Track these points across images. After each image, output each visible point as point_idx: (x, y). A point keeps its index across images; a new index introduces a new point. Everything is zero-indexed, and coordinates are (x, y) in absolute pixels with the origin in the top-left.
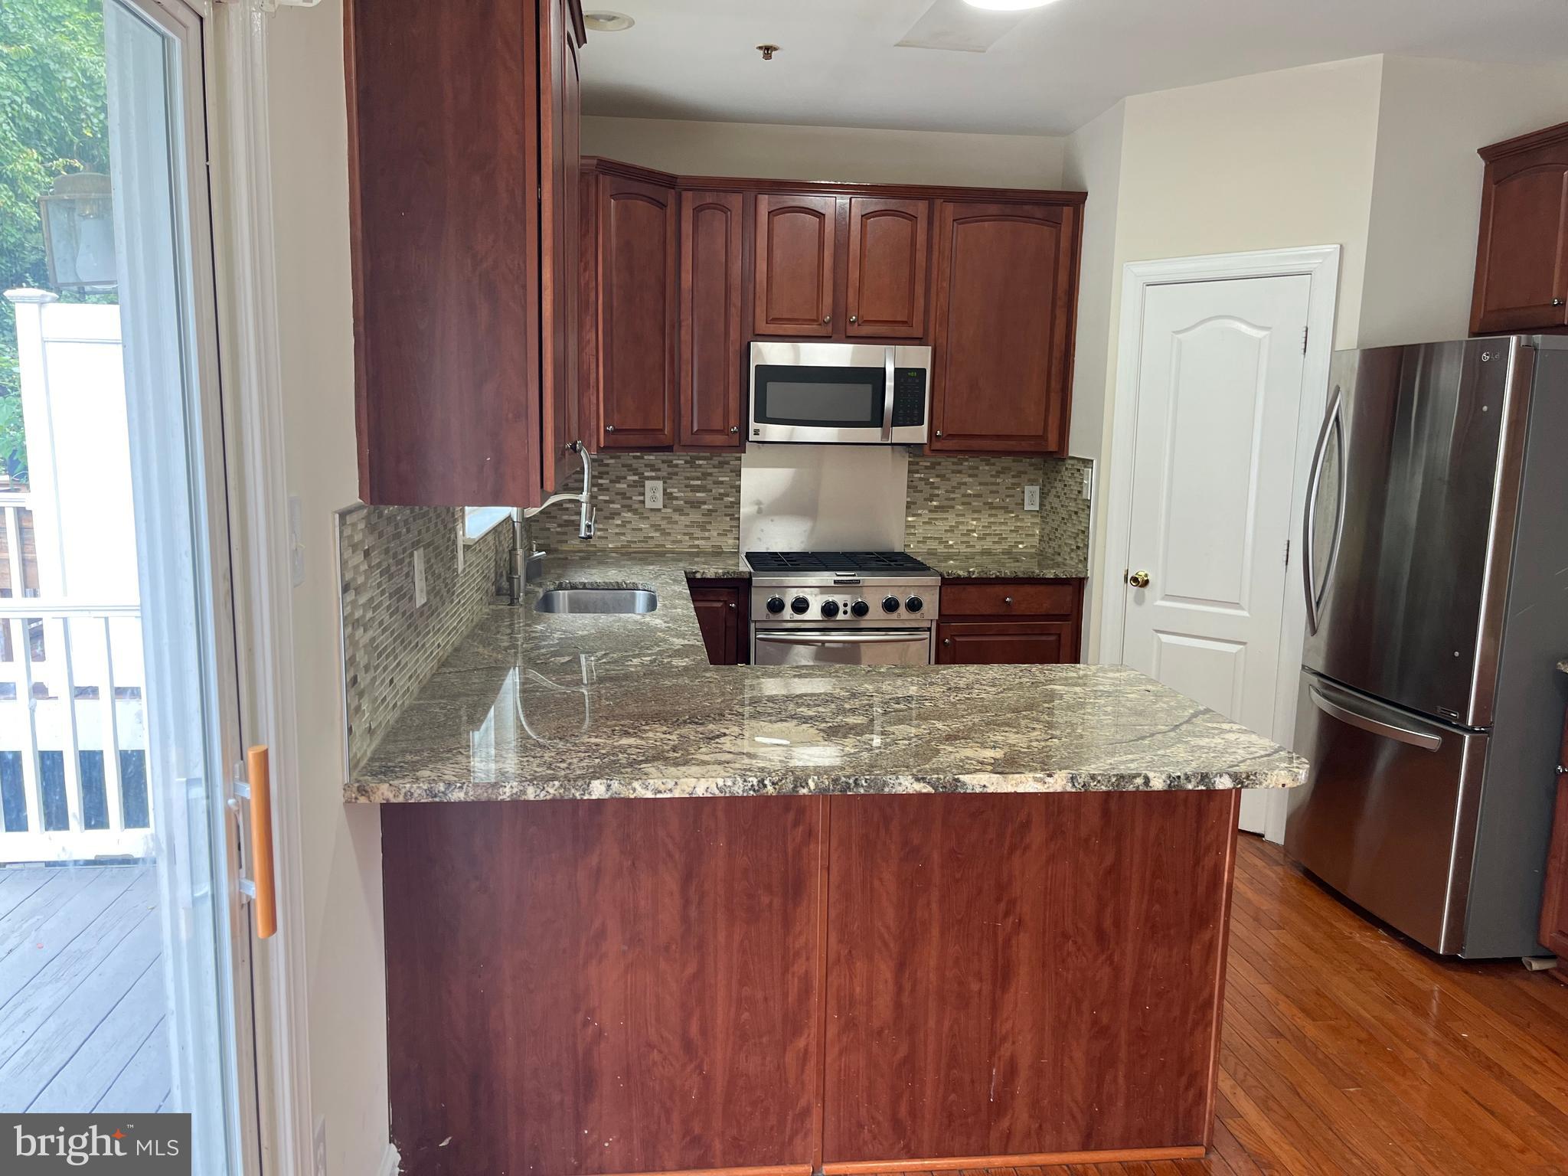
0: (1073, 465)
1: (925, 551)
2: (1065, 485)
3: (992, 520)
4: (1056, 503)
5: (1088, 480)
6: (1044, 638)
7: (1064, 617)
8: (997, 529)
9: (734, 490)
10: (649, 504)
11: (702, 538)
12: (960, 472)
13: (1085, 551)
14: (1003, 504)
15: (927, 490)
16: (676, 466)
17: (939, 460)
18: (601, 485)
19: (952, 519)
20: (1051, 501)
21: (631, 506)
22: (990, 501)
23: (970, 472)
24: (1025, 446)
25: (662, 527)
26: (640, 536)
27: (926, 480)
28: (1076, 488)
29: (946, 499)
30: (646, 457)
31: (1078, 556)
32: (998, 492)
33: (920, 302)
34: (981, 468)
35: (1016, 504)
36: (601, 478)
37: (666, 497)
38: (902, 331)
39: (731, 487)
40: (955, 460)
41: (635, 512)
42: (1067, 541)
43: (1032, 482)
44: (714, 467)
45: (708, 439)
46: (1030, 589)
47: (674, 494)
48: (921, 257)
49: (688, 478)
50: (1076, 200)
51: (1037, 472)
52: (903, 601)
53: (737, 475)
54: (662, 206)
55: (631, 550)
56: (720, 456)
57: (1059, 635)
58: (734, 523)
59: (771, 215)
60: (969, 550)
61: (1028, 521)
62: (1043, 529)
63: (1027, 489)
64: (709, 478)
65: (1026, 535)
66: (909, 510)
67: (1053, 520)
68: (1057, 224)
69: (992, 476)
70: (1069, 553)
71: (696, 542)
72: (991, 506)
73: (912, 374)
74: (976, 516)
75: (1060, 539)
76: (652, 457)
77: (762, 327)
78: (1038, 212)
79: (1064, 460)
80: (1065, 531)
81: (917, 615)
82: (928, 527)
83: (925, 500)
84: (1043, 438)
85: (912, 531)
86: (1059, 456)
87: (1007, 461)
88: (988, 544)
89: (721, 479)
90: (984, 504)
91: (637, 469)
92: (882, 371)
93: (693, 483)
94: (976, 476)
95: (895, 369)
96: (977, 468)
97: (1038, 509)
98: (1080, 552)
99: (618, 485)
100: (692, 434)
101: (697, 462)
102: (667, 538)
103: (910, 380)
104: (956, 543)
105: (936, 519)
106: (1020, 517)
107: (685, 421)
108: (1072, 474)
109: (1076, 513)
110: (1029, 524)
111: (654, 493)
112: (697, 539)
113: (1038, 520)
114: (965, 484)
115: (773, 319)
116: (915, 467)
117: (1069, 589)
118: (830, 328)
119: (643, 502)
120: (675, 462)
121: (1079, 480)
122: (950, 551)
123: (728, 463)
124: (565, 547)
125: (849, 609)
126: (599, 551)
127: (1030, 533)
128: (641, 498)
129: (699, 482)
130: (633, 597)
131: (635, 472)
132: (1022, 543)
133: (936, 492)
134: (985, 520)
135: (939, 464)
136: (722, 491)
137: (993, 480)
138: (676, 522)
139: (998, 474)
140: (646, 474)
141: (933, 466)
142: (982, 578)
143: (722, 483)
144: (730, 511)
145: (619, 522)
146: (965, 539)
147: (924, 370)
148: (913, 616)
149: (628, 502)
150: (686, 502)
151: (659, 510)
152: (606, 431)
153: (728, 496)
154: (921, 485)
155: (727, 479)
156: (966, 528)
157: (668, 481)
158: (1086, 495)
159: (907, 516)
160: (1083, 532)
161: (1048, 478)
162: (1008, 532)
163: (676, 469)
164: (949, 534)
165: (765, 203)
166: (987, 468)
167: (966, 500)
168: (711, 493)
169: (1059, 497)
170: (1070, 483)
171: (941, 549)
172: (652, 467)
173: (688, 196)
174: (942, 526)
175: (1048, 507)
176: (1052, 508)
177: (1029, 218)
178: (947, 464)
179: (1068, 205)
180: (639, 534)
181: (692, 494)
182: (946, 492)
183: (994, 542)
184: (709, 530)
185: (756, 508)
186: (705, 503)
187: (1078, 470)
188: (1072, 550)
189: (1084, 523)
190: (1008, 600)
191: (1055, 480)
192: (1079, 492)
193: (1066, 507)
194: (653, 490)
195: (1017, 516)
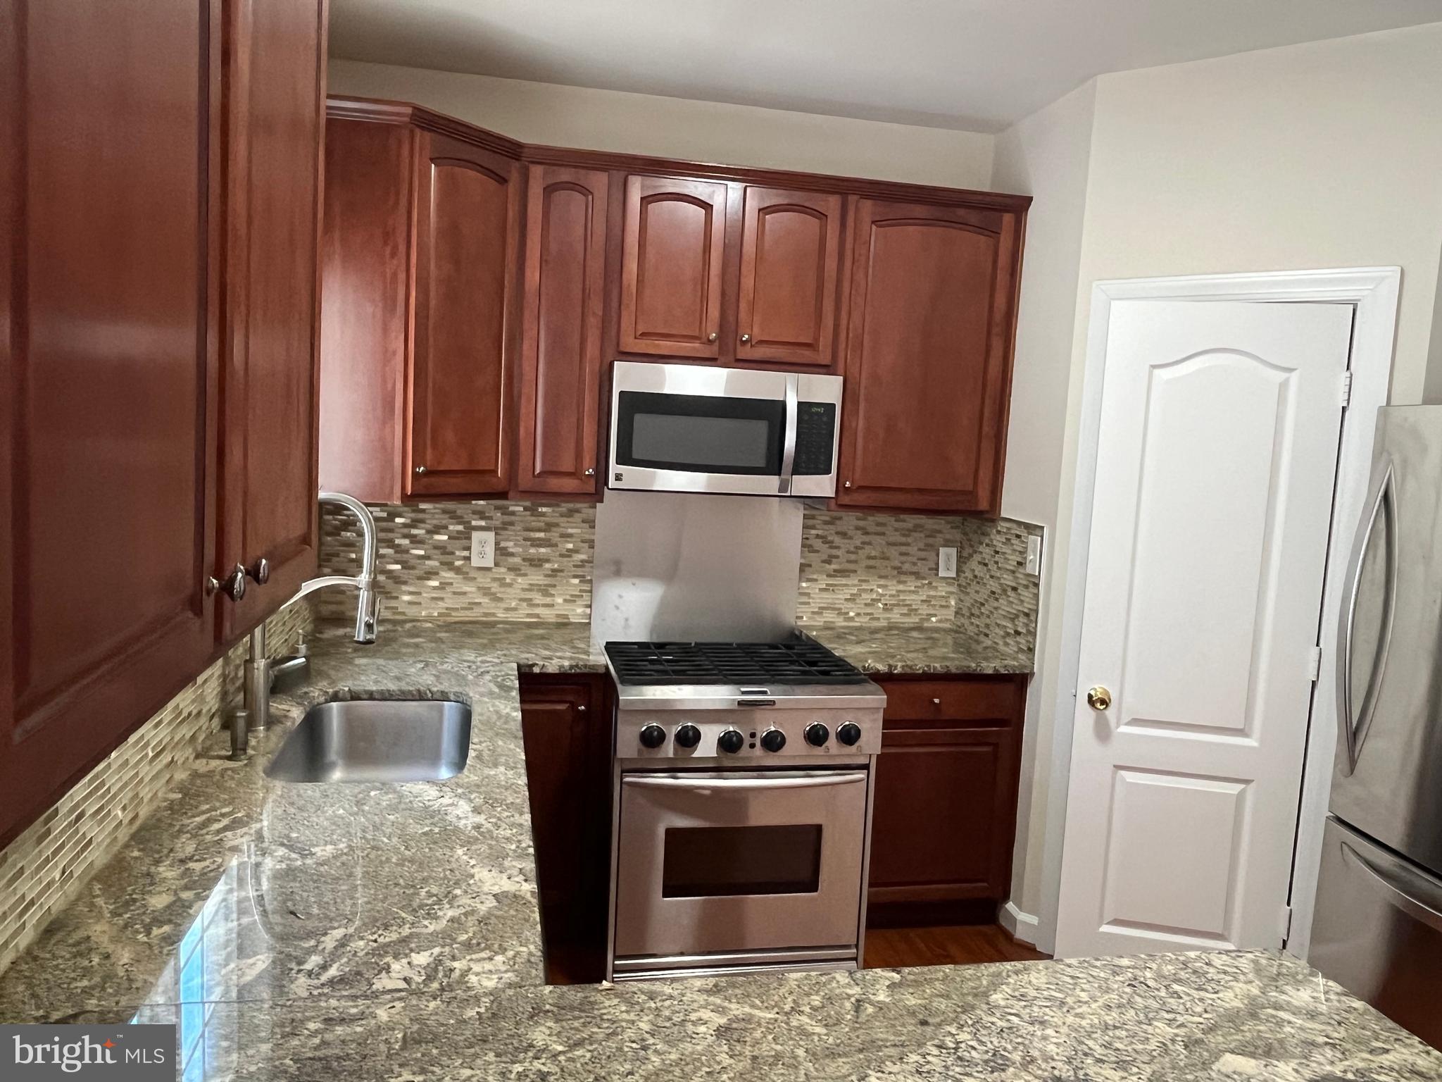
0: (1009, 529)
1: (822, 624)
3: (901, 587)
4: (980, 570)
5: (1035, 550)
6: (978, 749)
7: (1003, 722)
8: (907, 599)
9: (586, 546)
10: (475, 562)
11: (544, 606)
12: (864, 529)
13: (1030, 639)
14: (915, 569)
15: (825, 549)
16: (513, 513)
17: (844, 515)
18: (415, 536)
19: (853, 585)
20: (973, 567)
21: (452, 563)
22: (898, 565)
23: (877, 529)
24: (951, 503)
25: (493, 590)
26: (461, 602)
27: (824, 538)
28: (1015, 558)
29: (847, 561)
30: (474, 503)
31: (1018, 643)
32: (909, 554)
33: (829, 321)
34: (889, 525)
35: (930, 569)
36: (415, 527)
37: (498, 552)
38: (806, 355)
39: (583, 541)
40: (860, 516)
41: (458, 570)
42: (998, 622)
43: (947, 544)
44: (562, 516)
45: (555, 484)
46: (963, 688)
47: (511, 550)
48: (831, 264)
49: (527, 529)
50: (1019, 205)
51: (954, 530)
52: (834, 729)
53: (590, 527)
54: (503, 181)
55: (451, 619)
56: (569, 503)
58: (587, 587)
59: (645, 201)
60: (873, 623)
61: (943, 590)
62: (962, 601)
63: (942, 550)
64: (555, 529)
65: (941, 606)
66: (803, 574)
67: (977, 592)
68: (994, 233)
69: (902, 535)
70: (1003, 637)
71: (536, 611)
72: (900, 571)
73: (818, 410)
74: (882, 582)
75: (989, 616)
76: (482, 504)
77: (630, 343)
78: (973, 217)
79: (993, 521)
80: (996, 608)
82: (825, 595)
83: (824, 562)
84: (973, 494)
85: (806, 599)
86: (986, 516)
87: (919, 519)
88: (896, 616)
89: (570, 531)
90: (892, 568)
91: (462, 517)
92: (783, 405)
94: (883, 534)
95: (798, 402)
96: (886, 525)
97: (955, 576)
98: (1020, 639)
99: (435, 537)
100: (534, 477)
101: (539, 509)
102: (499, 604)
103: (815, 419)
104: (858, 615)
105: (835, 586)
106: (934, 584)
107: (524, 460)
108: (1008, 540)
109: (1015, 589)
110: (944, 594)
111: (483, 546)
112: (538, 605)
113: (955, 589)
114: (870, 543)
115: (643, 334)
116: (810, 522)
117: (1010, 688)
118: (715, 347)
119: (468, 559)
120: (511, 509)
121: (1020, 549)
122: (851, 624)
123: (579, 512)
126: (410, 621)
127: (944, 604)
128: (466, 553)
129: (542, 535)
130: (441, 711)
131: (459, 520)
132: (935, 615)
133: (834, 552)
134: (893, 587)
135: (840, 518)
136: (570, 546)
137: (903, 540)
138: (510, 585)
139: (907, 533)
140: (474, 523)
141: (834, 522)
142: (908, 674)
143: (570, 536)
144: (579, 572)
145: (436, 583)
146: (869, 610)
147: (833, 406)
149: (448, 558)
150: (524, 560)
151: (489, 569)
152: (414, 473)
153: (579, 552)
156: (870, 597)
157: (502, 532)
158: (1031, 568)
159: (800, 580)
160: (1027, 615)
161: (970, 541)
162: (919, 602)
163: (513, 518)
164: (850, 605)
165: (637, 188)
166: (896, 525)
168: (556, 549)
169: (986, 565)
170: (1004, 550)
171: (840, 622)
172: (481, 514)
173: (537, 171)
174: (841, 594)
175: (969, 574)
176: (975, 577)
177: (963, 225)
178: (850, 520)
179: (1008, 211)
180: (460, 599)
181: (532, 551)
182: (848, 552)
183: (902, 614)
184: (553, 595)
185: (613, 568)
186: (548, 561)
187: (1018, 536)
188: (1008, 634)
189: (1029, 603)
190: (937, 701)
191: (981, 543)
192: (1020, 564)
193: (999, 578)
194: (483, 543)
195: (930, 583)
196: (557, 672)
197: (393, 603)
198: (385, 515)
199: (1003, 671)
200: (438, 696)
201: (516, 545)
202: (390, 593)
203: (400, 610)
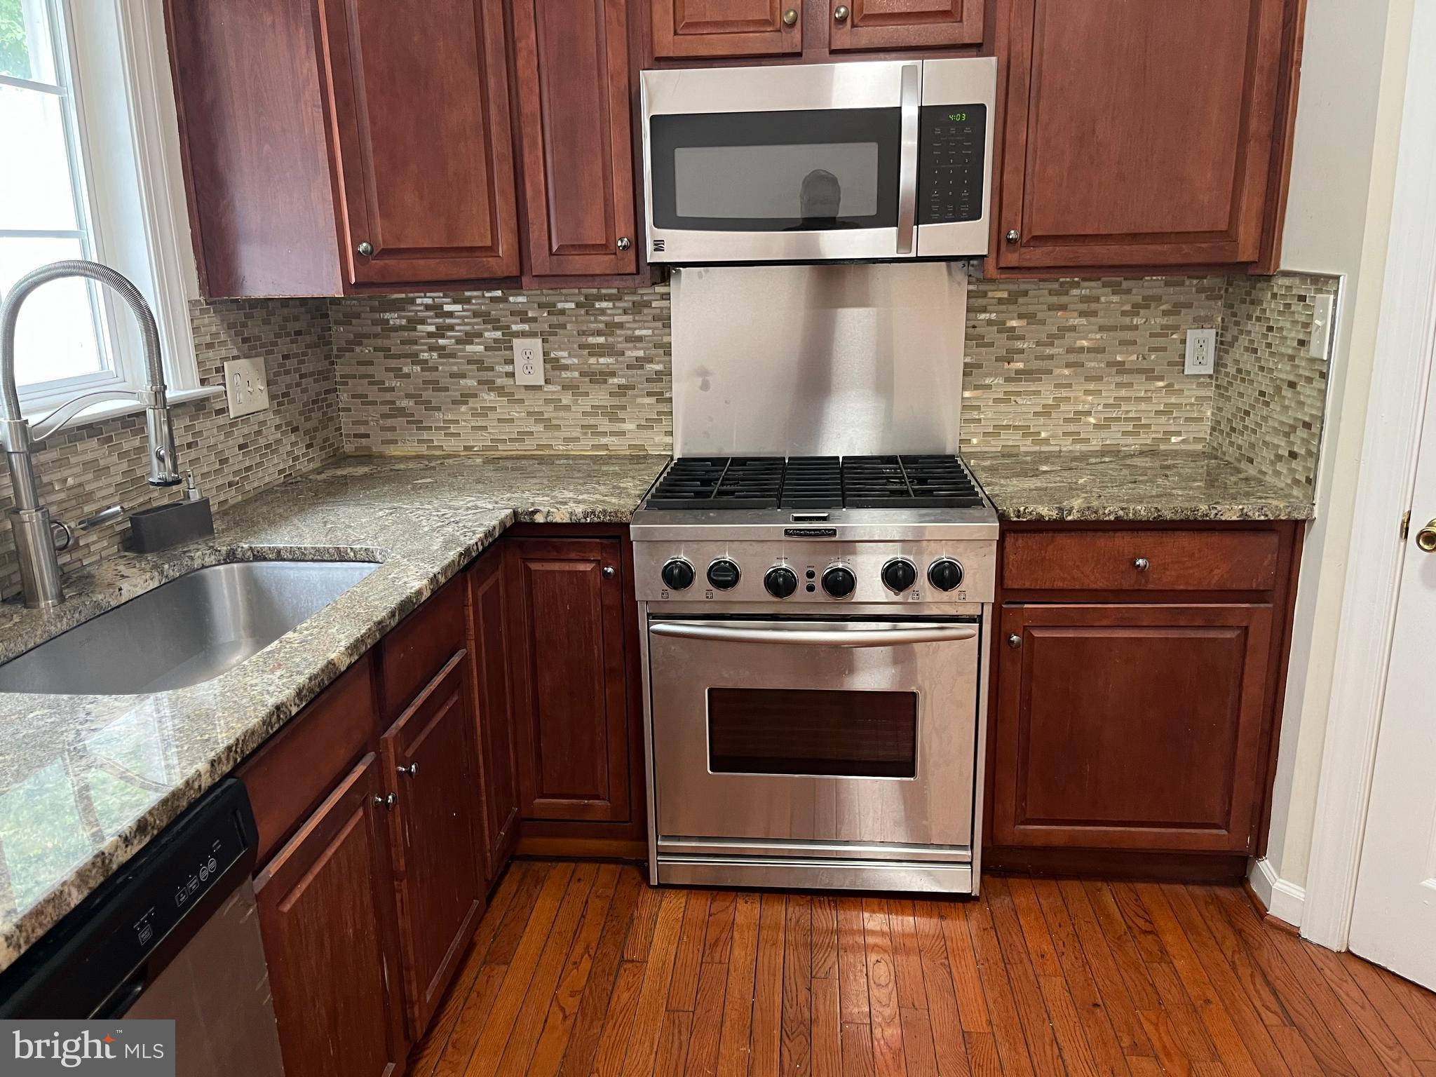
0: (1289, 288)
1: (999, 449)
2: (1270, 329)
3: (1123, 393)
4: (1248, 361)
5: (1324, 317)
6: (1212, 634)
7: (1256, 596)
8: (1132, 409)
9: (661, 351)
10: (522, 379)
11: (613, 434)
12: (1063, 308)
13: (1310, 464)
14: (1145, 365)
15: (1001, 340)
16: (563, 312)
17: (1023, 287)
18: (443, 348)
19: (1047, 392)
20: (1237, 357)
21: (493, 382)
22: (1119, 359)
23: (1084, 307)
24: (1189, 252)
25: (546, 416)
26: (508, 431)
27: (1000, 326)
28: (1295, 334)
29: (1037, 358)
30: (511, 299)
31: (1292, 471)
32: (1135, 343)
34: (1103, 299)
35: (1170, 364)
36: (443, 337)
37: (548, 366)
38: (941, 31)
39: (657, 346)
40: (1056, 286)
41: (501, 391)
42: (1267, 438)
43: (1200, 323)
44: (625, 312)
45: (578, 264)
46: (1185, 541)
47: (563, 361)
49: (583, 333)
51: (1212, 302)
52: (923, 567)
53: (664, 326)
55: (498, 454)
56: (634, 293)
57: (1246, 628)
58: (664, 407)
60: (1078, 447)
61: (1192, 393)
62: (1220, 409)
63: (1192, 335)
64: (619, 332)
65: (1187, 419)
66: (969, 379)
67: (1241, 395)
69: (1124, 313)
70: (1273, 463)
71: (604, 441)
72: (1121, 368)
73: (957, 117)
74: (1092, 386)
75: (1254, 432)
76: (521, 299)
77: (668, 42)
79: (1268, 278)
80: (1265, 419)
81: (953, 594)
82: (1002, 407)
83: (998, 359)
84: (1228, 235)
85: (975, 415)
86: (1259, 271)
87: (1154, 284)
88: (1112, 437)
89: (637, 333)
90: (1109, 364)
91: (498, 321)
92: (897, 115)
93: (592, 340)
94: (1094, 314)
95: (921, 108)
96: (1097, 300)
97: (1211, 372)
98: (1297, 465)
99: (468, 348)
100: (551, 254)
101: (597, 305)
102: (556, 434)
103: (953, 130)
104: (1055, 435)
105: (1018, 394)
106: (1176, 387)
107: (537, 233)
109: (1292, 385)
110: (1193, 400)
111: (528, 359)
112: (604, 434)
113: (1210, 392)
114: (1073, 329)
115: (688, 26)
116: (981, 302)
117: (1271, 540)
118: (795, 34)
119: (512, 375)
120: (560, 306)
121: (1302, 319)
122: (1044, 448)
123: (648, 304)
124: (392, 451)
125: (817, 582)
126: (449, 456)
127: (1194, 415)
128: (509, 368)
129: (601, 340)
131: (496, 324)
132: (1178, 433)
133: (1019, 345)
134: (1109, 392)
135: (1025, 293)
136: (641, 353)
137: (1126, 320)
138: (567, 408)
139: (1136, 309)
140: (515, 328)
141: (1013, 299)
142: (1086, 522)
143: (639, 339)
144: (656, 387)
145: (476, 409)
146: (1072, 428)
147: (983, 107)
148: (945, 596)
149: (486, 375)
150: (582, 374)
151: (539, 388)
152: (357, 254)
153: (651, 362)
154: (991, 334)
155: (649, 332)
156: (1072, 408)
157: (551, 338)
158: (1318, 348)
159: (964, 389)
160: (1307, 425)
161: (1234, 315)
162: (1152, 415)
163: (562, 319)
164: (1042, 420)
166: (1115, 298)
167: (1072, 358)
168: (622, 358)
169: (1255, 351)
170: (1282, 324)
171: (1027, 446)
172: (523, 316)
174: (1028, 405)
175: (1232, 369)
176: (1239, 371)
178: (1040, 294)
180: (507, 428)
181: (592, 360)
182: (1038, 344)
183: (1125, 433)
184: (623, 421)
185: (699, 381)
186: (613, 374)
187: (1302, 298)
188: (1279, 458)
189: (1311, 406)
190: (1140, 562)
191: (1249, 317)
192: (1302, 343)
193: (1271, 371)
194: (528, 354)
195: (1170, 385)
196: (567, 520)
197: (425, 435)
198: (404, 322)
199: (1257, 516)
200: (362, 555)
201: (570, 355)
202: (421, 422)
203: (436, 443)
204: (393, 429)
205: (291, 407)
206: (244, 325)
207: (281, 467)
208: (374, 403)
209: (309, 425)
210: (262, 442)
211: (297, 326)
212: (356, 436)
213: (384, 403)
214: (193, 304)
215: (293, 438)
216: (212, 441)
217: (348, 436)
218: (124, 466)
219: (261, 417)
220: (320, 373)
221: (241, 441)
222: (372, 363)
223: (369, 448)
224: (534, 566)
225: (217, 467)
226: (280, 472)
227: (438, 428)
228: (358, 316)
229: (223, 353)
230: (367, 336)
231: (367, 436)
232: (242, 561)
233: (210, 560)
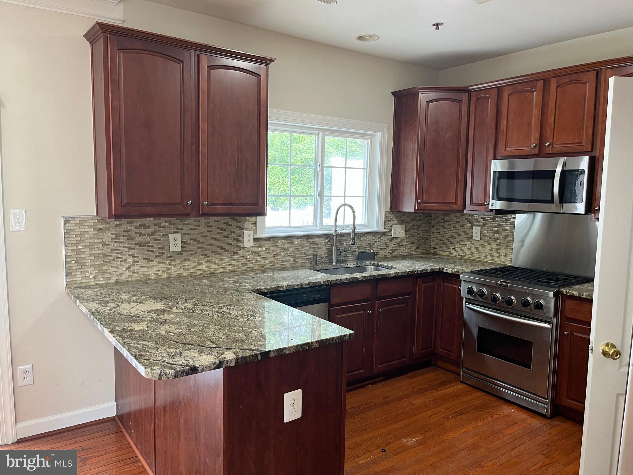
9: (512, 234)
10: (474, 238)
11: (496, 256)
16: (487, 220)
21: (467, 238)
25: (479, 249)
26: (469, 252)
37: (481, 235)
38: (578, 148)
39: (511, 232)
41: (469, 240)
44: (503, 222)
45: (477, 207)
47: (485, 234)
49: (491, 227)
52: (532, 302)
53: (513, 227)
54: (460, 102)
56: (506, 217)
58: (510, 251)
59: (510, 95)
64: (501, 227)
71: (494, 258)
73: (573, 173)
76: (476, 216)
77: (503, 152)
89: (506, 228)
92: (555, 172)
93: (494, 229)
99: (463, 228)
100: (471, 205)
101: (496, 219)
102: (482, 254)
103: (574, 177)
107: (468, 199)
111: (476, 233)
112: (494, 256)
115: (508, 148)
118: (537, 150)
119: (472, 236)
120: (487, 218)
123: (509, 220)
124: (441, 253)
125: (504, 301)
128: (471, 234)
131: (470, 222)
136: (506, 234)
138: (485, 247)
140: (475, 223)
143: (506, 230)
144: (509, 244)
145: (462, 245)
149: (466, 236)
150: (490, 238)
151: (478, 241)
152: (418, 203)
153: (508, 237)
155: (509, 228)
157: (483, 227)
163: (487, 222)
168: (501, 235)
172: (477, 220)
180: (469, 251)
181: (493, 235)
184: (499, 253)
185: (521, 244)
186: (498, 239)
194: (477, 231)
197: (450, 250)
201: (488, 233)
202: (449, 246)
203: (451, 253)
204: (442, 247)
205: (413, 238)
206: (401, 217)
207: (406, 251)
208: (439, 240)
209: (418, 243)
210: (401, 244)
211: (419, 218)
212: (434, 248)
213: (441, 240)
214: (386, 212)
215: (412, 245)
216: (385, 242)
217: (432, 248)
218: (361, 243)
219: (402, 239)
220: (425, 230)
221: (394, 243)
222: (440, 229)
223: (436, 252)
224: (445, 284)
225: (386, 247)
226: (405, 253)
227: (452, 249)
228: (438, 217)
229: (393, 223)
230: (440, 222)
231: (436, 248)
232: (375, 266)
233: (369, 264)
